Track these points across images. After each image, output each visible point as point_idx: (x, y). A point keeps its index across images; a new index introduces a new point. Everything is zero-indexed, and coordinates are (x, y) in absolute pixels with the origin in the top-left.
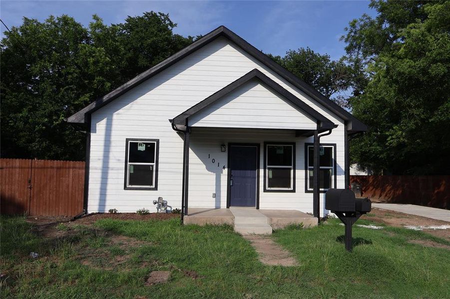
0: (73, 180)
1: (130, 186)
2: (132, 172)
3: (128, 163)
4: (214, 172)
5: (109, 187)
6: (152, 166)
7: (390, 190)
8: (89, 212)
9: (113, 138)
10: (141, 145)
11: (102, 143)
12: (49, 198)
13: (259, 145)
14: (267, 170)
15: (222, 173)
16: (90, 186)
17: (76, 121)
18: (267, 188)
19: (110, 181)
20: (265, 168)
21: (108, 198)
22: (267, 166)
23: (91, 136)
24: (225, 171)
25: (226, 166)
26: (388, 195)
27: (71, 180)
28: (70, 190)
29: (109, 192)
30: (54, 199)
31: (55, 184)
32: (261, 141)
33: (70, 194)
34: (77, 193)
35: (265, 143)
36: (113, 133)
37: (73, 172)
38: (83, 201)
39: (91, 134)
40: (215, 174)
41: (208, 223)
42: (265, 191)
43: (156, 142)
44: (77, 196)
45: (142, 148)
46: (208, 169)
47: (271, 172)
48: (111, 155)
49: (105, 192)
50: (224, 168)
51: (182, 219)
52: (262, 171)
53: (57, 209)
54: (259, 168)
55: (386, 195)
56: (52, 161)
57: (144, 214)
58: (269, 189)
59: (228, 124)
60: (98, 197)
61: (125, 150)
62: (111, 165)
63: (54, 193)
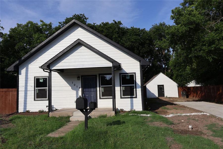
0: (12, 98)
1: (37, 99)
2: (38, 92)
3: (36, 88)
4: (75, 90)
5: (28, 100)
6: (47, 89)
7: (200, 94)
8: (19, 112)
9: (29, 77)
10: (41, 79)
11: (24, 79)
12: (2, 106)
13: (96, 76)
14: (101, 88)
15: (79, 90)
16: (20, 100)
17: (10, 70)
18: (101, 97)
19: (28, 97)
20: (100, 87)
21: (28, 105)
22: (101, 86)
23: (19, 77)
24: (80, 89)
25: (81, 87)
26: (199, 96)
27: (11, 97)
28: (11, 102)
29: (28, 102)
30: (4, 106)
31: (4, 99)
32: (97, 73)
33: (11, 104)
34: (14, 103)
35: (99, 75)
36: (29, 74)
37: (12, 93)
38: (16, 107)
39: (19, 75)
40: (76, 91)
41: (61, 116)
42: (100, 98)
43: (47, 78)
44: (14, 105)
45: (41, 81)
46: (72, 89)
47: (103, 89)
48: (28, 85)
49: (26, 102)
50: (80, 88)
51: (49, 114)
52: (98, 89)
53: (5, 111)
54: (97, 87)
55: (198, 97)
56: (3, 89)
57: (41, 112)
58: (102, 97)
59: (89, 66)
60: (23, 105)
61: (34, 82)
62: (28, 89)
63: (4, 104)
